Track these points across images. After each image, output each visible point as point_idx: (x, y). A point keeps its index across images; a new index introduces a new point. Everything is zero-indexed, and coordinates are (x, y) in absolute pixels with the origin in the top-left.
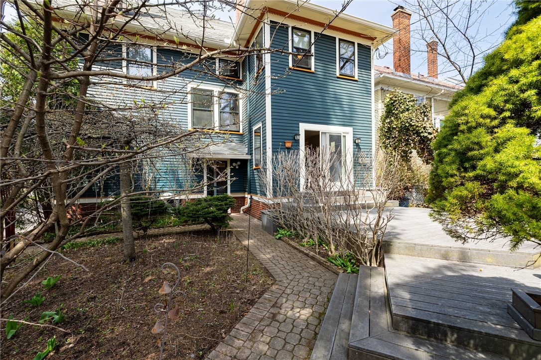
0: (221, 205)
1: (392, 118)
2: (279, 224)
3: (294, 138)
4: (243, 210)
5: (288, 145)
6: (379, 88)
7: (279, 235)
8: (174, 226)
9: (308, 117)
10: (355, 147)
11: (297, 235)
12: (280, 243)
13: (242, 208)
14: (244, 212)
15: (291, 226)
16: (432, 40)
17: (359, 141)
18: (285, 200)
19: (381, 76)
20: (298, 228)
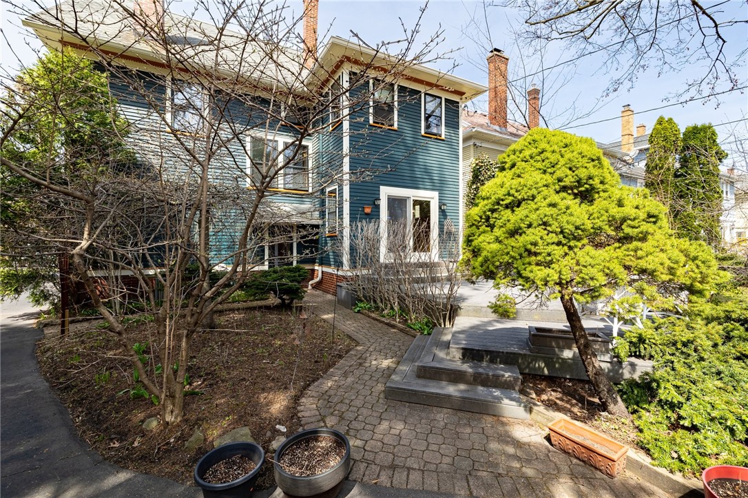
0: (294, 276)
1: (479, 184)
2: (358, 296)
3: (374, 203)
4: (312, 285)
5: (368, 210)
6: (471, 143)
7: (358, 309)
8: (234, 302)
9: (389, 180)
10: (441, 214)
11: (377, 308)
12: (359, 316)
13: (310, 283)
14: (313, 288)
15: (370, 298)
16: (533, 88)
17: (445, 207)
18: (365, 272)
19: (474, 130)
20: (378, 301)
